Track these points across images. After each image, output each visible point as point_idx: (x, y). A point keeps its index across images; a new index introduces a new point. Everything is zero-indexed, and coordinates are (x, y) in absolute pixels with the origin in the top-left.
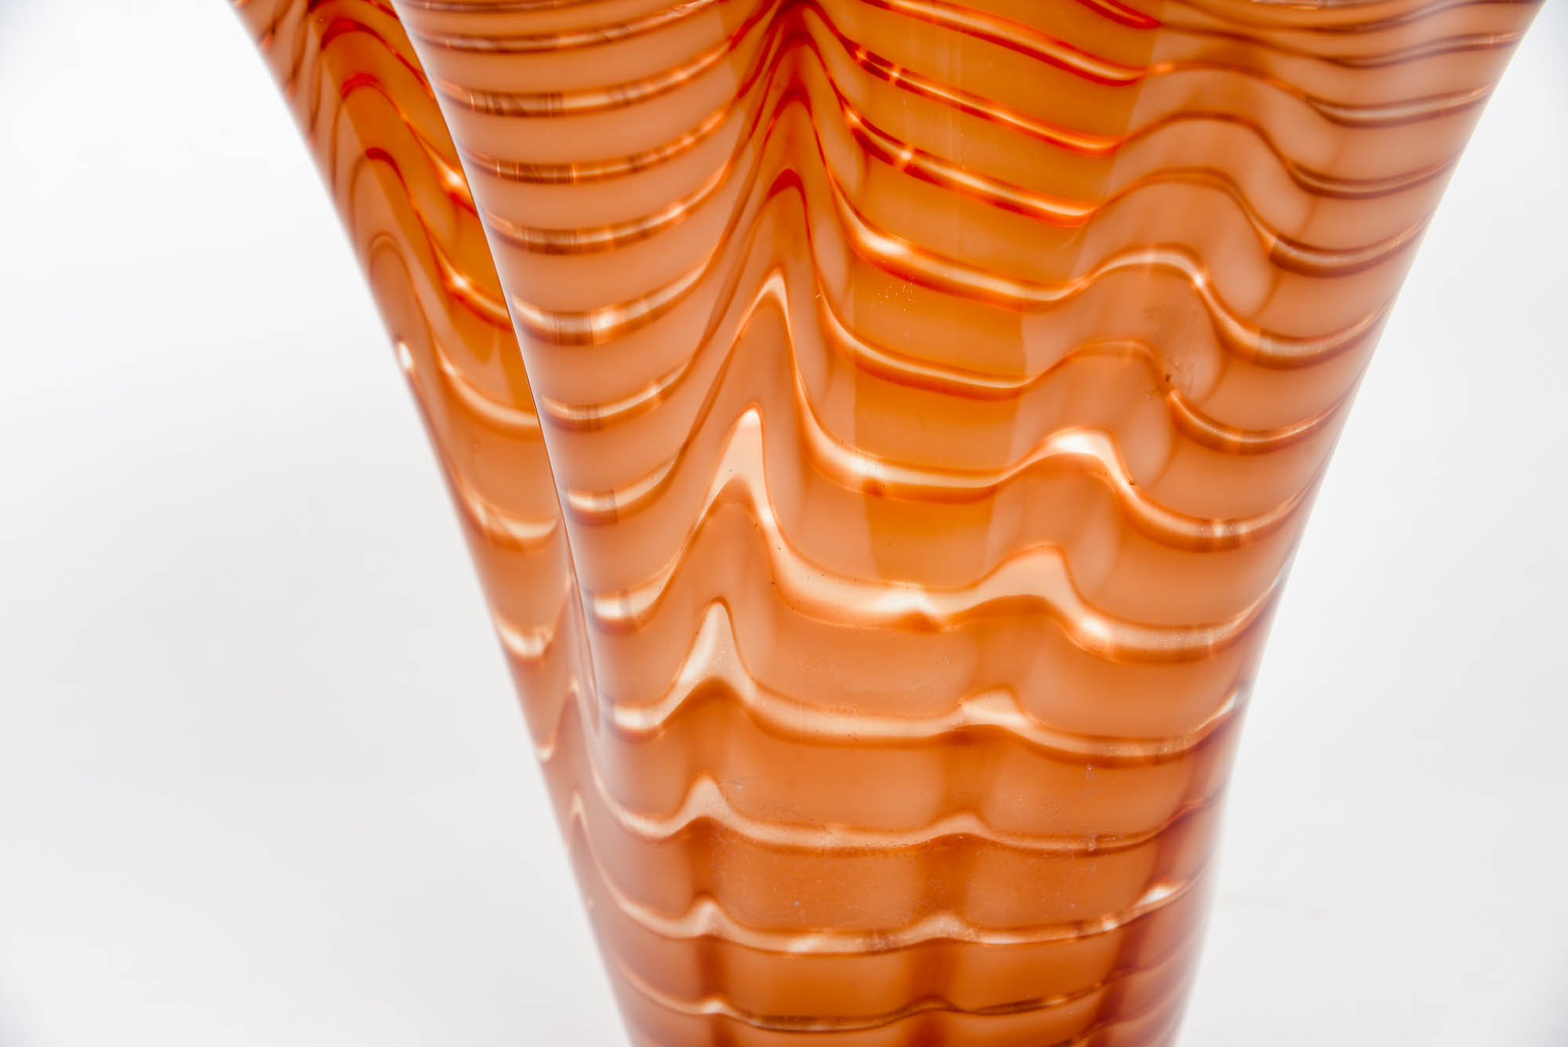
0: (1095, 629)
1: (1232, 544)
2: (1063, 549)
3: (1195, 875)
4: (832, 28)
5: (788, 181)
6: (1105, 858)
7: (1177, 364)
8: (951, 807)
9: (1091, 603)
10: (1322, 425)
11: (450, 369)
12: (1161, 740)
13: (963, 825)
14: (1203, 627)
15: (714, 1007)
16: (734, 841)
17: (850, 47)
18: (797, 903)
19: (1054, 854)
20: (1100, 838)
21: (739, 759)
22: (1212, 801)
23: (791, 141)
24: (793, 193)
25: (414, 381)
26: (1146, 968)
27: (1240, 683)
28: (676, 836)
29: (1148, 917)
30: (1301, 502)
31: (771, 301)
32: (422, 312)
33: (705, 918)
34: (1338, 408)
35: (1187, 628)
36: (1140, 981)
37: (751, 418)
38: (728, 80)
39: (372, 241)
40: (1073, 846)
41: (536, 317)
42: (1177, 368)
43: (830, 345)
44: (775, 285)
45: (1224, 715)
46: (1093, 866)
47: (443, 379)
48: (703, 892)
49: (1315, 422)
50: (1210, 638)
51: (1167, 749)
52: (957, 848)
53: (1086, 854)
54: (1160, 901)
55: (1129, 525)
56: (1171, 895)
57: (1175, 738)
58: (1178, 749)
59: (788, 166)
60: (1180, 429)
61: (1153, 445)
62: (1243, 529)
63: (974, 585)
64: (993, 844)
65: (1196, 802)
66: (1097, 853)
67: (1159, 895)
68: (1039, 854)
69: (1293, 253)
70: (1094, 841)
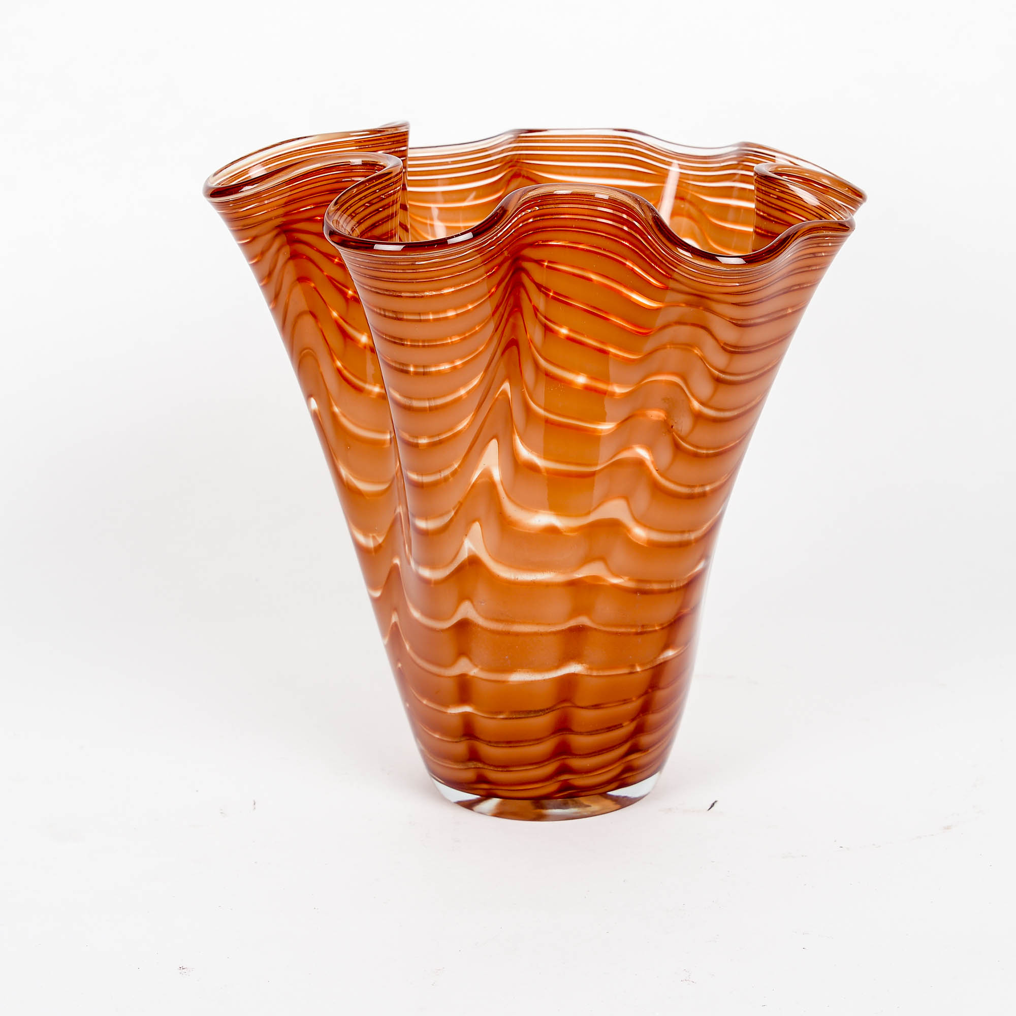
0: (639, 533)
1: (703, 495)
2: (627, 498)
3: (688, 643)
4: (533, 281)
5: (513, 343)
6: (645, 635)
7: (676, 421)
8: (576, 612)
9: (640, 522)
10: (740, 443)
11: (336, 410)
12: (671, 582)
13: (584, 620)
14: (690, 531)
15: (467, 709)
16: (479, 629)
17: (539, 286)
18: (507, 657)
19: (622, 634)
20: (643, 626)
21: (482, 592)
22: (694, 610)
23: (514, 327)
24: (514, 348)
25: (316, 416)
26: (663, 688)
27: (705, 556)
28: (450, 628)
29: (665, 663)
30: (730, 477)
31: (504, 393)
32: (324, 383)
33: (464, 667)
34: (745, 437)
35: (683, 532)
36: (660, 695)
37: (494, 443)
38: (488, 308)
39: (301, 352)
40: (634, 630)
41: (397, 396)
42: (675, 423)
43: (528, 409)
44: (506, 386)
45: (698, 571)
46: (640, 639)
47: (334, 416)
48: (462, 652)
49: (738, 441)
50: (693, 536)
51: (674, 585)
52: (579, 630)
53: (637, 634)
54: (671, 656)
55: (656, 488)
56: (675, 654)
57: (677, 581)
58: (679, 585)
59: (513, 337)
60: (677, 447)
61: (666, 455)
62: (708, 488)
63: (588, 513)
64: (595, 629)
65: (685, 611)
66: (641, 633)
67: (670, 653)
68: (616, 633)
69: (722, 376)
70: (640, 627)
